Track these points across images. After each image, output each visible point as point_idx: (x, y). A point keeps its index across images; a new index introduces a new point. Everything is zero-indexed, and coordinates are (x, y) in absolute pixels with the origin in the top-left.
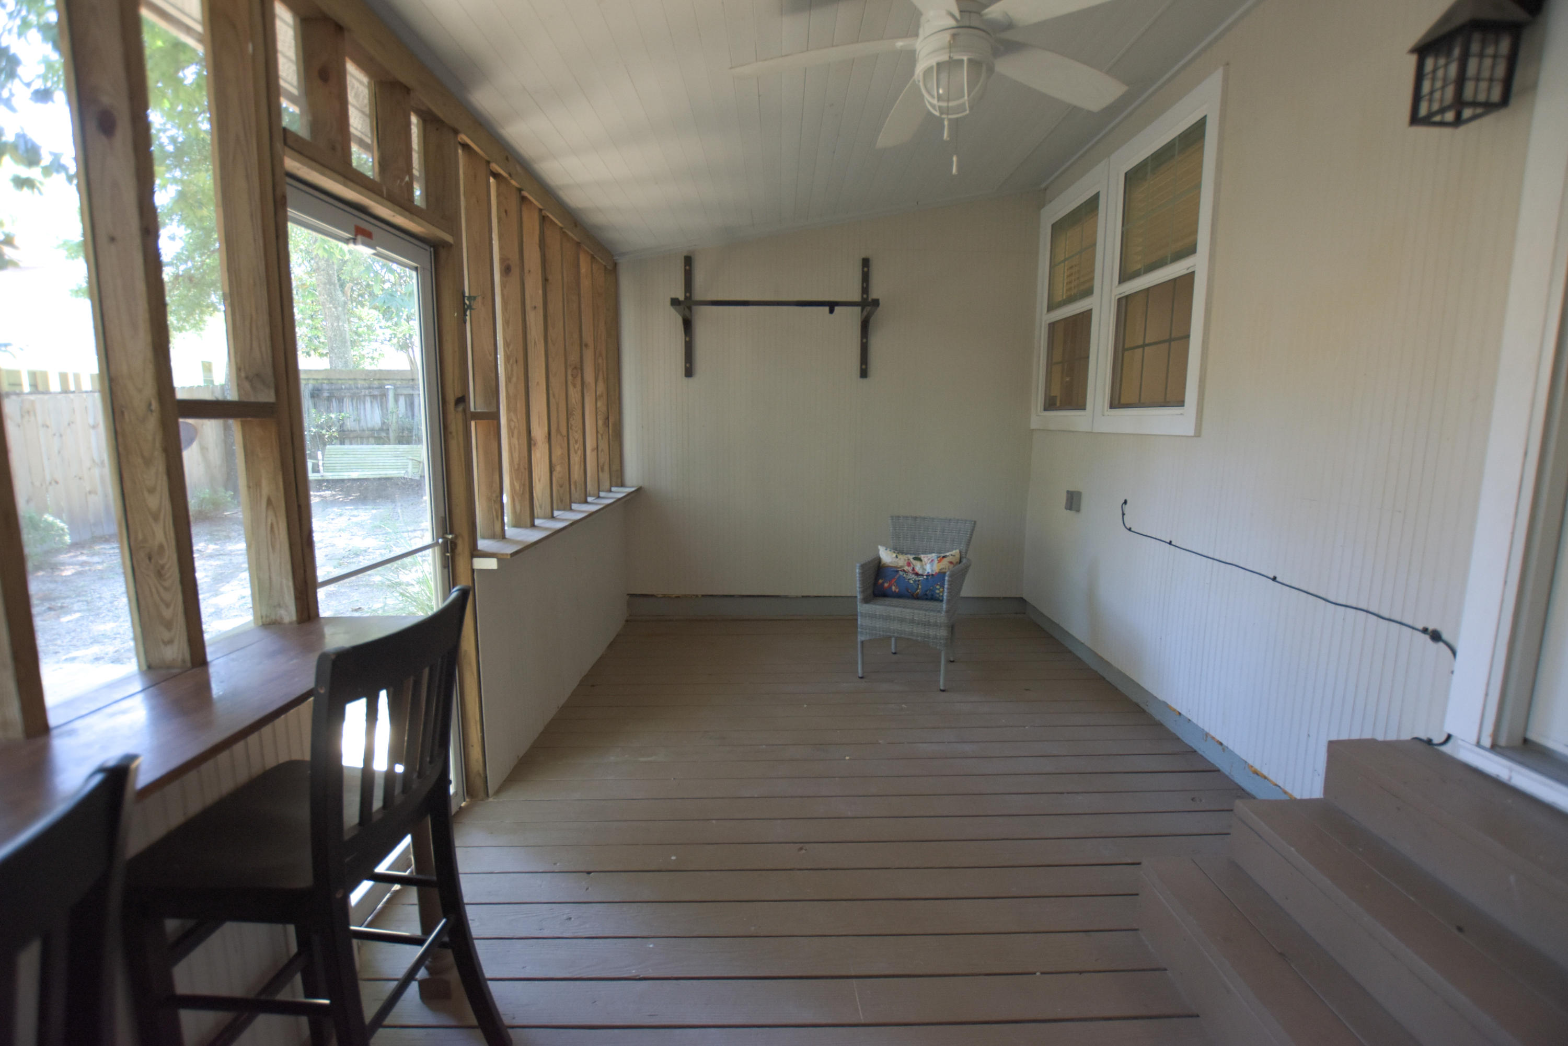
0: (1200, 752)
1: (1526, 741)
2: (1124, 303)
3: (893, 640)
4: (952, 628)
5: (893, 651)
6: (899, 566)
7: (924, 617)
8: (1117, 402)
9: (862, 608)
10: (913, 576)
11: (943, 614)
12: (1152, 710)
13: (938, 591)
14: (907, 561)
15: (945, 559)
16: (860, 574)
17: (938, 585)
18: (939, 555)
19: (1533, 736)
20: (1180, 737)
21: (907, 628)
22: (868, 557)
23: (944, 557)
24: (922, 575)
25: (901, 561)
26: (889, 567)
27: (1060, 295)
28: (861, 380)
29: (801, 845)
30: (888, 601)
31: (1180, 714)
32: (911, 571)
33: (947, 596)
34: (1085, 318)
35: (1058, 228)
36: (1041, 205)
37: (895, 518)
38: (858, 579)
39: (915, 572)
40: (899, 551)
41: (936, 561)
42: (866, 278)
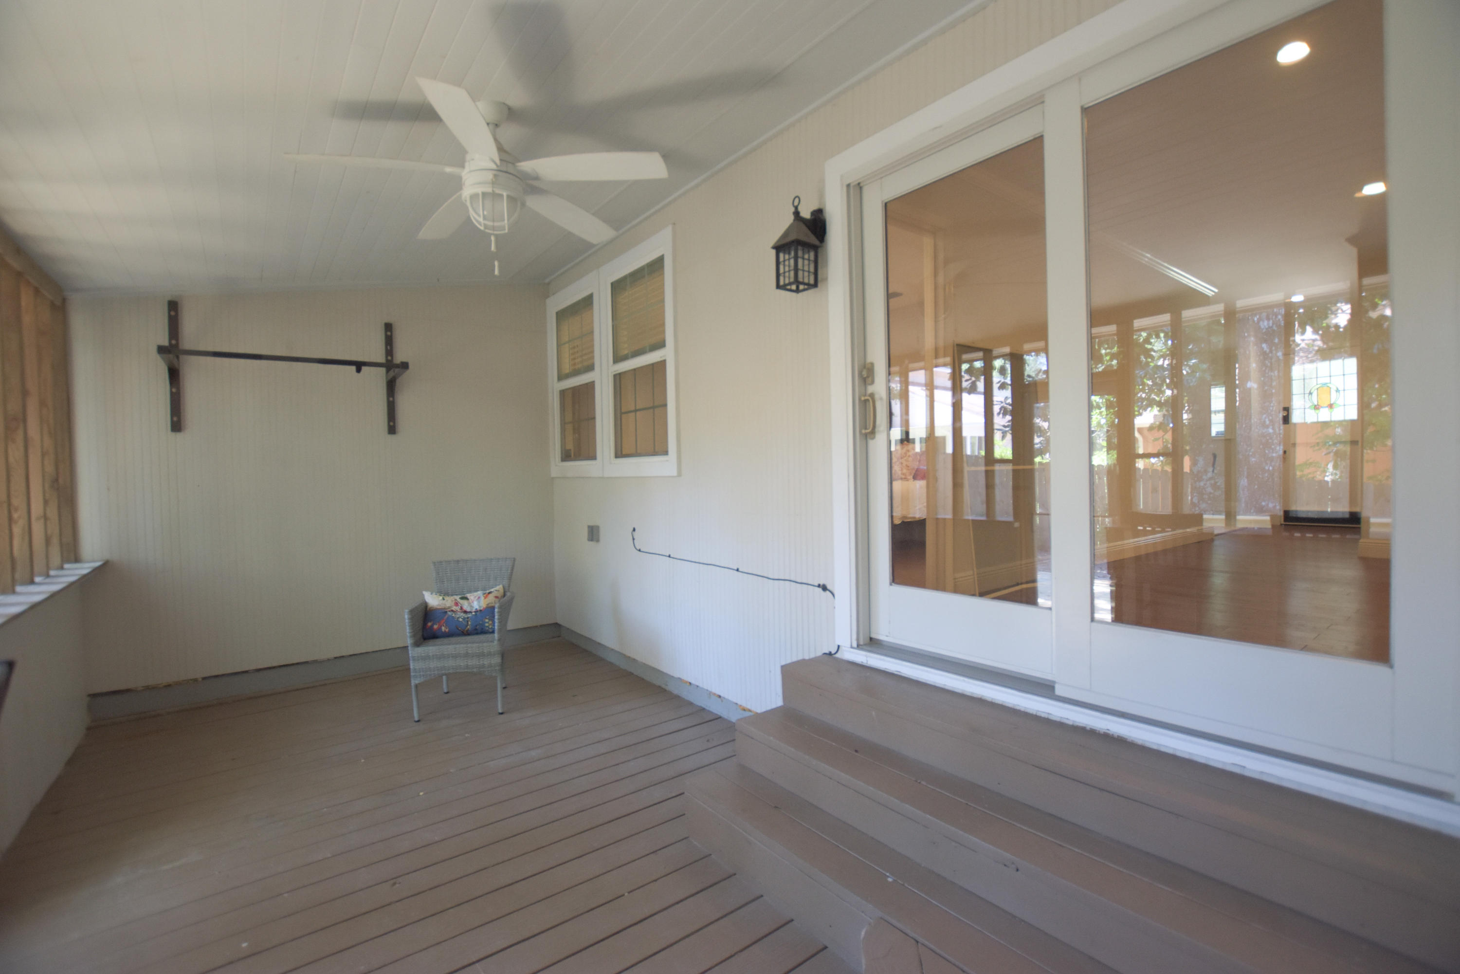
0: (707, 708)
1: (871, 639)
2: (618, 378)
3: (444, 677)
4: (503, 656)
5: (446, 691)
6: (446, 608)
7: (478, 649)
8: (620, 453)
9: (414, 652)
10: (462, 614)
11: (496, 642)
12: (672, 688)
13: (487, 625)
14: (454, 602)
15: (490, 595)
16: (409, 619)
17: (486, 619)
18: (485, 592)
19: (873, 636)
20: (692, 701)
21: (462, 663)
22: (414, 603)
23: (490, 593)
24: (471, 612)
25: (449, 602)
26: (437, 609)
27: (567, 368)
28: (390, 436)
29: (392, 882)
30: (438, 641)
31: (690, 683)
32: (459, 610)
33: (498, 626)
34: (589, 388)
35: (562, 315)
36: (546, 295)
37: (438, 564)
38: (407, 624)
39: (463, 610)
40: (444, 593)
41: (482, 598)
42: (389, 341)
